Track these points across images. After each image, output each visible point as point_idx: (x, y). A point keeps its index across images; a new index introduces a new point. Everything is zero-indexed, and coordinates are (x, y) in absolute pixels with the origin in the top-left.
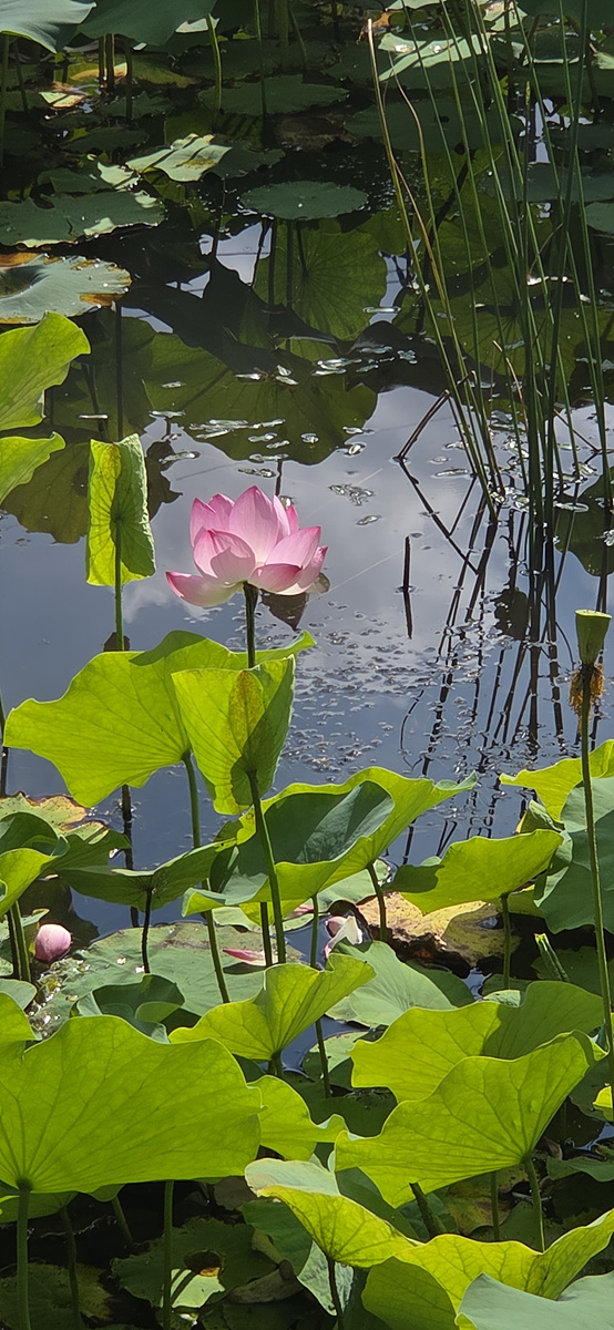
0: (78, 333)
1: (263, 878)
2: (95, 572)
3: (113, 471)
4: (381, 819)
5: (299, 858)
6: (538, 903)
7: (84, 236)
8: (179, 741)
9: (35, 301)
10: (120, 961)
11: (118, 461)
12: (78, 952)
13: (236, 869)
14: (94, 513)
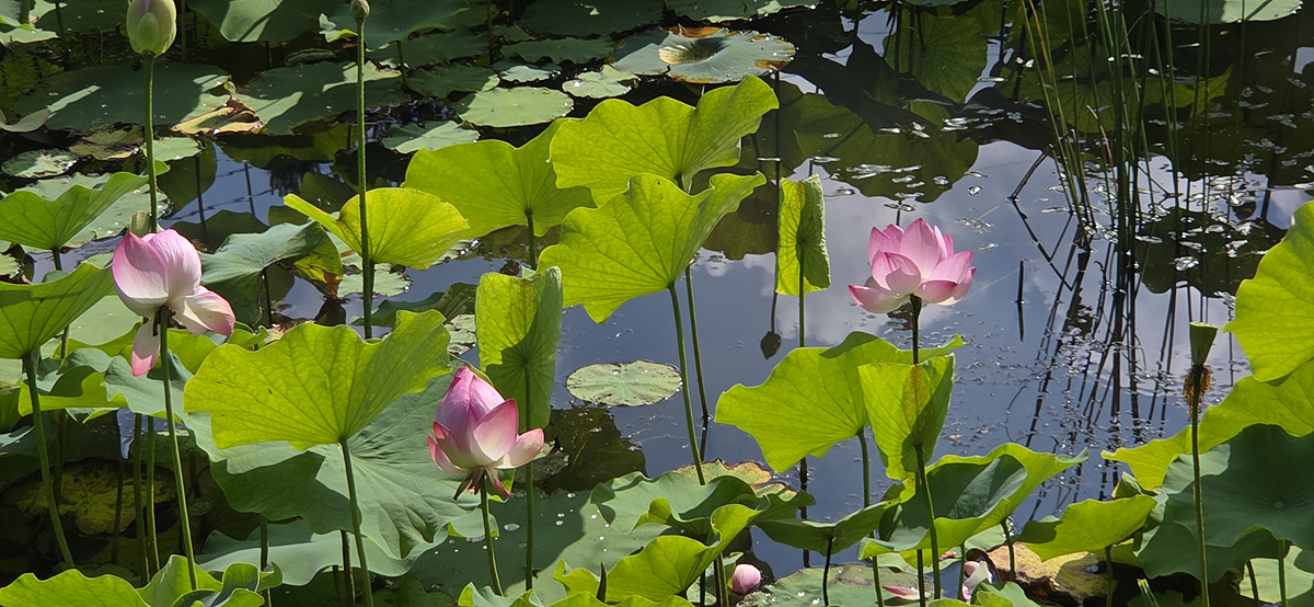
0: (770, 93)
1: (923, 532)
2: (783, 284)
3: (799, 204)
4: (1016, 485)
5: (950, 515)
6: (1136, 554)
7: (756, 15)
8: (855, 420)
9: (720, 66)
10: (800, 594)
11: (803, 195)
12: (766, 586)
13: (900, 523)
14: (783, 236)
